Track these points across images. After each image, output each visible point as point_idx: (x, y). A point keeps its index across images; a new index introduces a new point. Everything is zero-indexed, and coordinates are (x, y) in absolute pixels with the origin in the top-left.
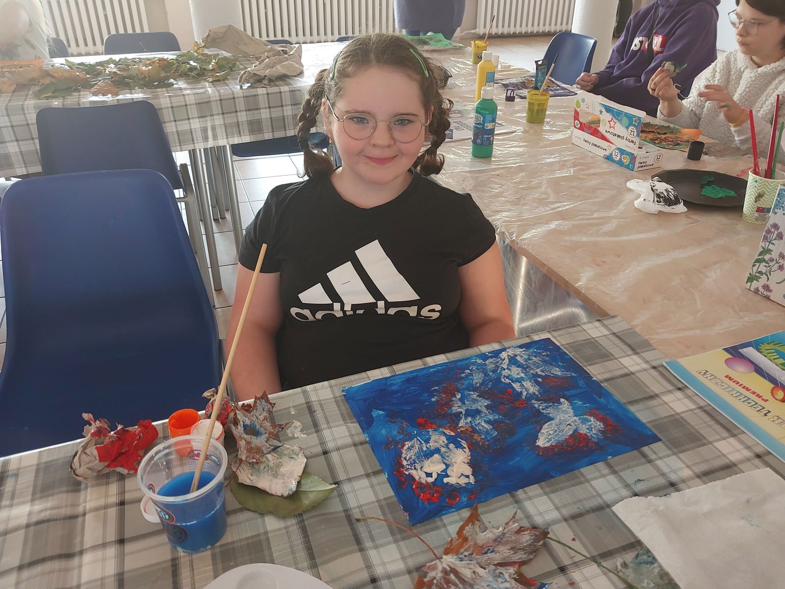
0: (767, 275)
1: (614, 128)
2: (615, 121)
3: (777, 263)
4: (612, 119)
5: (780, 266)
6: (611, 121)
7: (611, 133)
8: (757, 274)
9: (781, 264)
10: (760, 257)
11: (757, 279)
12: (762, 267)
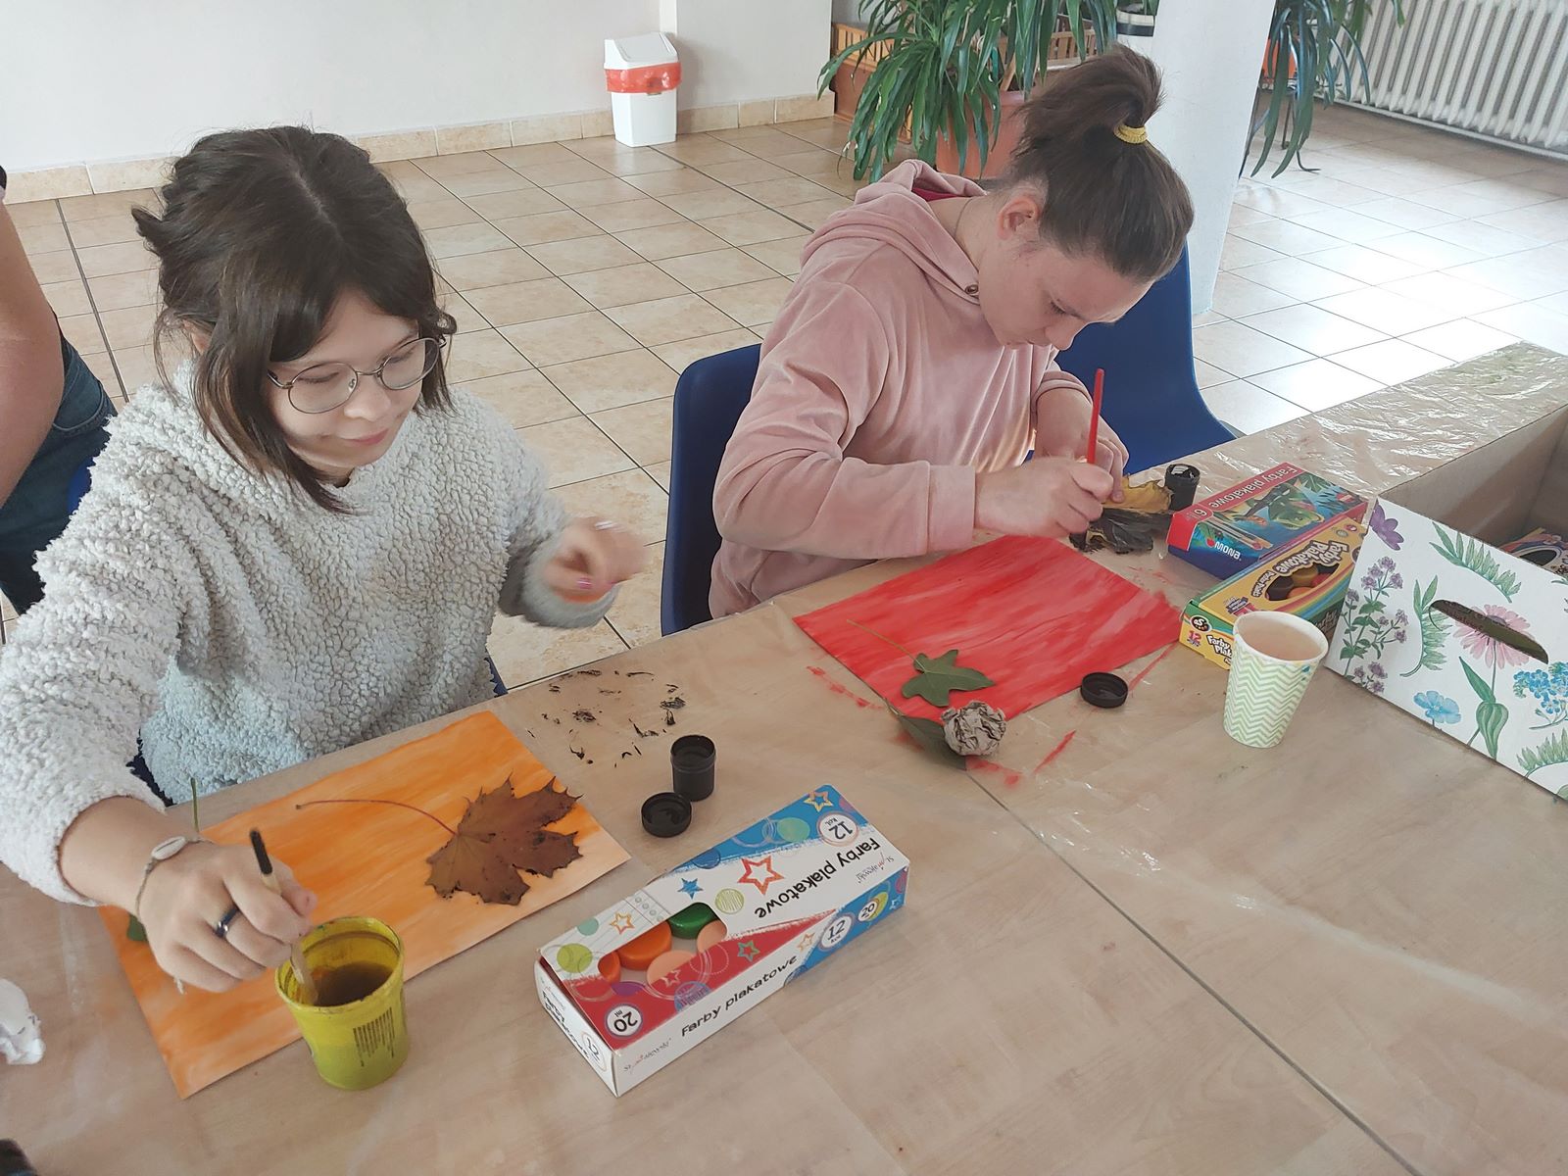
0: (1376, 647)
1: (777, 877)
2: (764, 857)
3: (1393, 627)
4: (747, 864)
5: (1399, 634)
6: (749, 871)
7: (783, 897)
8: (1359, 645)
9: (1401, 630)
10: (1363, 615)
11: (1360, 653)
12: (1368, 634)
